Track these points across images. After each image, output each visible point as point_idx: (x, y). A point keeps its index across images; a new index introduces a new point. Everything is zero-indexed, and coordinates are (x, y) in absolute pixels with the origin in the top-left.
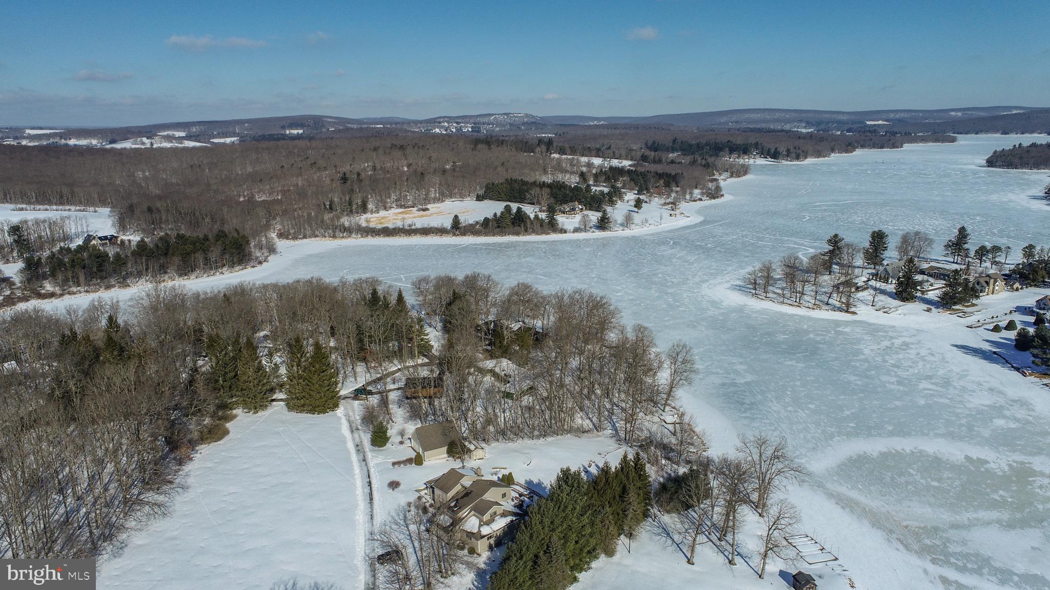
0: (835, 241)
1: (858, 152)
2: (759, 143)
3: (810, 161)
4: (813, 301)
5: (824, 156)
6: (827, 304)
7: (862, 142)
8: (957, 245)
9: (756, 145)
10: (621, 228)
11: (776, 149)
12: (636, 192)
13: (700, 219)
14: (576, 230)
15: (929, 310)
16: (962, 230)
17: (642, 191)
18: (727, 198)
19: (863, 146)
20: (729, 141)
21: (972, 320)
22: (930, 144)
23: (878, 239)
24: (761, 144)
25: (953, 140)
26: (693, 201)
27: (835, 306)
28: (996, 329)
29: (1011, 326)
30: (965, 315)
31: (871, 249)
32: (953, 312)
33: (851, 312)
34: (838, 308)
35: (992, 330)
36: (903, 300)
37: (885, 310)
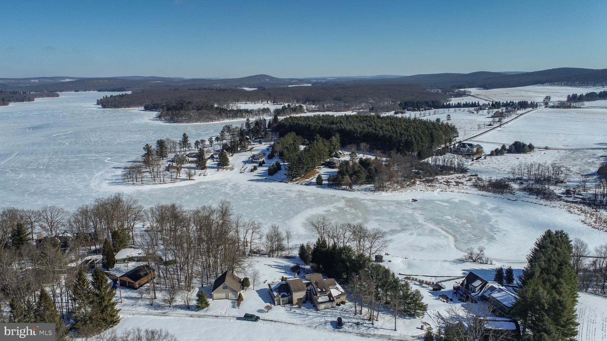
0: (147, 148)
1: (11, 104)
8: (184, 142)
15: (218, 170)
16: (184, 135)
23: (161, 144)
25: (58, 96)
27: (181, 179)
28: (252, 171)
29: (255, 168)
30: (232, 169)
31: (159, 149)
32: (227, 169)
33: (192, 180)
34: (184, 179)
35: (251, 172)
36: (202, 169)
37: (203, 174)
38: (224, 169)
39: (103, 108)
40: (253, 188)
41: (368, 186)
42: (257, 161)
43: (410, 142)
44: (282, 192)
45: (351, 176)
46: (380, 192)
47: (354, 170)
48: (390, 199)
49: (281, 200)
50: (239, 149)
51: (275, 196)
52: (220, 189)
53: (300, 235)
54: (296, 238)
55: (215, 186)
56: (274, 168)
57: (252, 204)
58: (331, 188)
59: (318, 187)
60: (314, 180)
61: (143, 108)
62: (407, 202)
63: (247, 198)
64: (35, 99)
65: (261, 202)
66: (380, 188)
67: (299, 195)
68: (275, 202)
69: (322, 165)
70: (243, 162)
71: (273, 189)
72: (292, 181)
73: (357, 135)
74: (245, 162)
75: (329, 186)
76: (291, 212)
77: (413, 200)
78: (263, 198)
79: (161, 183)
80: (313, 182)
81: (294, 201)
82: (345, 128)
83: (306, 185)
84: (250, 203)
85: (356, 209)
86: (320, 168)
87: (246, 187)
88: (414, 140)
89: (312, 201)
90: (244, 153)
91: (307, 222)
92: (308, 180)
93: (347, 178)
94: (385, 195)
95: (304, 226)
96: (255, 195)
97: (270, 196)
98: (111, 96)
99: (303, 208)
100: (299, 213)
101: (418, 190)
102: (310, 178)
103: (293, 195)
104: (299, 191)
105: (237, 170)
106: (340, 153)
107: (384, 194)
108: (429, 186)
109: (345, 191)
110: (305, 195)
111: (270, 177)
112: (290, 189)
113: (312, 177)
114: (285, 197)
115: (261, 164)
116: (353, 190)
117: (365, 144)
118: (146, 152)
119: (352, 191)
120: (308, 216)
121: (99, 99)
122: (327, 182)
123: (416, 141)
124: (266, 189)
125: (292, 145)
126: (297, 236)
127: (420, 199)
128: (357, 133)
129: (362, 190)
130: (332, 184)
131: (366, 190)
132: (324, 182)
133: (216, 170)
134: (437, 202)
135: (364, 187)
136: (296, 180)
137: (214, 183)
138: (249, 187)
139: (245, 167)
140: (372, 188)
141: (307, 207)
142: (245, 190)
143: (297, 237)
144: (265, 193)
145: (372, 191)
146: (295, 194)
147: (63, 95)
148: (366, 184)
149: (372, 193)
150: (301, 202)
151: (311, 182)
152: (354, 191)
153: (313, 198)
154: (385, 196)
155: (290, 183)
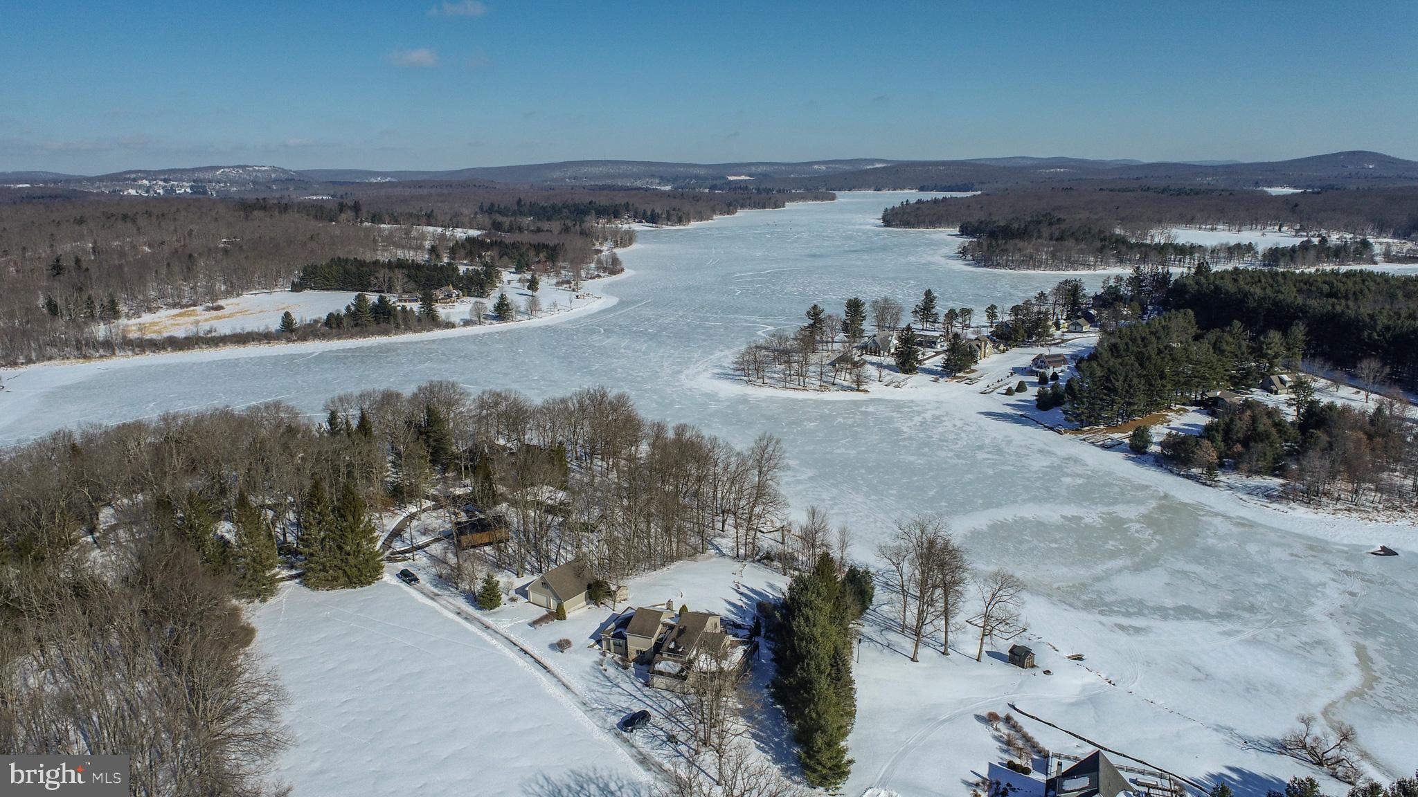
0: (815, 313)
1: (740, 213)
2: (631, 203)
3: (693, 225)
4: (819, 383)
5: (707, 219)
6: (834, 384)
7: (741, 202)
8: (925, 309)
9: (627, 207)
10: (526, 317)
11: (653, 211)
12: (513, 270)
13: (612, 301)
14: (467, 323)
15: (936, 380)
16: (928, 294)
17: (522, 268)
18: (628, 273)
19: (743, 207)
20: (591, 203)
21: (981, 385)
22: (810, 202)
23: (854, 307)
24: (633, 205)
25: (833, 198)
26: (591, 278)
27: (843, 386)
28: (1009, 392)
29: (1021, 388)
30: (972, 381)
31: (848, 319)
32: (959, 380)
34: (847, 387)
35: (1006, 394)
36: (906, 372)
37: (897, 384)
38: (955, 377)
39: (885, 226)
41: (1276, 482)
42: (1042, 371)
45: (1230, 445)
46: (1293, 505)
56: (1055, 394)
59: (1129, 459)
61: (956, 231)
64: (787, 204)
69: (1196, 403)
70: (1013, 369)
72: (1077, 430)
73: (1369, 334)
74: (1016, 371)
75: (1154, 461)
77: (1385, 549)
79: (799, 387)
80: (1121, 445)
83: (1105, 447)
86: (1184, 410)
92: (1114, 436)
94: (1305, 516)
98: (919, 201)
106: (1281, 380)
109: (1190, 481)
111: (1037, 414)
115: (1045, 380)
118: (812, 322)
119: (1210, 486)
121: (890, 207)
122: (1156, 449)
129: (1245, 488)
130: (1167, 457)
131: (1252, 491)
132: (1149, 448)
133: (933, 378)
135: (1257, 481)
136: (1088, 432)
139: (1005, 381)
140: (1279, 488)
145: (1269, 497)
147: (843, 197)
148: (1276, 476)
149: (1264, 502)
152: (1216, 487)
155: (1067, 436)
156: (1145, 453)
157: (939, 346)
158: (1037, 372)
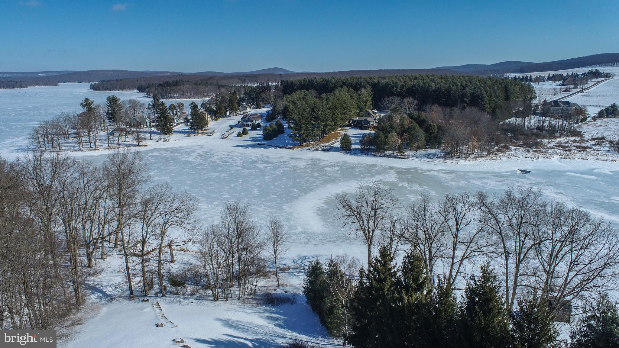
4: (107, 145)
6: (119, 144)
15: (189, 136)
23: (113, 102)
27: (127, 145)
28: (239, 135)
29: (245, 132)
30: (211, 134)
31: (110, 110)
32: (202, 134)
33: (142, 146)
34: (130, 145)
35: (238, 137)
36: (166, 134)
37: (163, 140)
38: (198, 133)
39: (94, 91)
40: (235, 156)
41: (432, 151)
42: (250, 124)
43: (478, 96)
44: (282, 160)
45: (400, 135)
46: (455, 159)
47: (404, 127)
48: (477, 169)
49: (279, 171)
50: (228, 113)
51: (269, 165)
52: (180, 157)
53: (311, 233)
54: (302, 241)
55: (174, 153)
56: (274, 130)
57: (225, 177)
58: (367, 154)
60: (337, 144)
61: (135, 91)
62: (513, 173)
63: (219, 168)
65: (244, 175)
66: (451, 154)
67: (312, 164)
68: (268, 174)
69: (348, 126)
70: (230, 126)
71: (267, 157)
72: (300, 145)
73: (396, 90)
74: (232, 127)
75: (362, 152)
76: (295, 190)
77: (522, 171)
78: (247, 169)
79: (92, 149)
80: (336, 147)
81: (302, 172)
82: (379, 82)
83: (323, 150)
84: (222, 175)
85: (420, 185)
86: (345, 129)
87: (224, 155)
88: (483, 92)
89: (336, 173)
90: (235, 117)
91: (326, 207)
92: (326, 144)
93: (394, 137)
95: (321, 215)
96: (235, 164)
97: (261, 166)
99: (318, 182)
100: (311, 190)
101: (521, 157)
102: (330, 143)
103: (301, 164)
104: (312, 159)
105: (217, 135)
106: (373, 112)
107: (462, 162)
108: (535, 151)
109: (391, 158)
110: (321, 164)
111: (265, 142)
112: (297, 156)
113: (334, 141)
114: (286, 167)
115: (255, 127)
116: (406, 157)
117: (411, 99)
118: (85, 110)
119: (404, 158)
120: (329, 195)
122: (358, 147)
123: (487, 94)
124: (256, 157)
125: (302, 99)
126: (303, 235)
127: (532, 169)
128: (397, 87)
129: (423, 156)
130: (368, 150)
131: (428, 156)
132: (353, 147)
133: (186, 135)
134: (568, 173)
135: (423, 152)
136: (307, 146)
137: (174, 150)
138: (228, 155)
139: (231, 131)
140: (438, 153)
141: (326, 182)
142: (220, 159)
143: (305, 238)
144: (254, 162)
145: (440, 157)
146: (305, 164)
148: (427, 148)
149: (441, 160)
150: (316, 174)
151: (332, 147)
152: (408, 158)
153: (337, 168)
154: (466, 165)
155: (296, 149)
156: (350, 150)
157: (176, 121)
158: (247, 124)
